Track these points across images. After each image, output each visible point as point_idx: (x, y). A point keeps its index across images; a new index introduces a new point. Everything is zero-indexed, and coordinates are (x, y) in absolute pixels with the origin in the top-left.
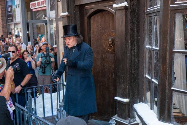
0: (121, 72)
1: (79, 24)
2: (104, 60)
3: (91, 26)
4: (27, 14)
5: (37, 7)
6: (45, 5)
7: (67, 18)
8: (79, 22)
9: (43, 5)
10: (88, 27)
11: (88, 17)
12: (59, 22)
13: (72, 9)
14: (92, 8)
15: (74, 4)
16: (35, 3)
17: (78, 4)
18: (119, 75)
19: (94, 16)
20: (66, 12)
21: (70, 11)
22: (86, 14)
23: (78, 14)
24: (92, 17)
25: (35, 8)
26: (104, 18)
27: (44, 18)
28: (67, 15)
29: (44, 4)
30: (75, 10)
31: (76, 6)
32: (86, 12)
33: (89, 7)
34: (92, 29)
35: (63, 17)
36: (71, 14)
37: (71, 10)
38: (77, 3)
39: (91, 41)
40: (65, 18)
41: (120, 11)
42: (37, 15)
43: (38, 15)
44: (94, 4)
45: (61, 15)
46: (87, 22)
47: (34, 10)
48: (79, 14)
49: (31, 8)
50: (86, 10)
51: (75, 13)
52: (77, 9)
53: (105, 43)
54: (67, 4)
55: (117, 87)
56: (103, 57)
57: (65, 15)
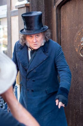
2: (77, 72)
7: (26, 8)
11: (58, 6)
12: (13, 18)
22: (55, 3)
24: (62, 7)
35: (19, 8)
40: (23, 9)
45: (16, 5)
51: (38, 2)
56: (75, 67)
57: (22, 5)
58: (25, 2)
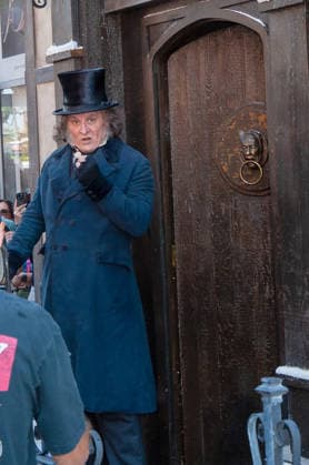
0: (299, 257)
1: (122, 85)
2: (226, 225)
3: (171, 92)
7: (73, 61)
8: (121, 80)
10: (156, 97)
11: (156, 55)
12: (41, 88)
13: (93, 30)
14: (174, 20)
15: (103, 6)
17: (118, 7)
18: (292, 270)
19: (181, 50)
20: (68, 41)
21: (84, 35)
22: (150, 45)
23: (117, 47)
24: (173, 55)
26: (220, 56)
28: (72, 52)
30: (104, 32)
31: (107, 15)
32: (149, 38)
33: (161, 14)
34: (173, 103)
35: (55, 62)
36: (88, 50)
37: (89, 30)
38: (113, 5)
39: (173, 148)
40: (65, 64)
41: (287, 13)
45: (48, 54)
46: (155, 75)
48: (120, 47)
50: (148, 27)
51: (105, 44)
52: (113, 28)
53: (230, 156)
54: (73, 10)
55: (287, 323)
56: (219, 213)
57: (63, 53)
58: (72, 45)
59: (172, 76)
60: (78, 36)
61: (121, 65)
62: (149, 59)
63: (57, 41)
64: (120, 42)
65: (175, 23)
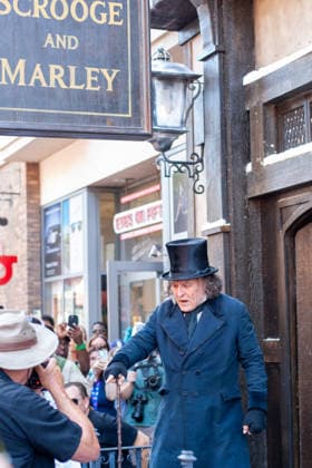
3: (298, 260)
4: (105, 249)
5: (135, 226)
6: (158, 219)
7: (222, 234)
9: (154, 218)
10: (287, 265)
11: (287, 231)
13: (239, 211)
14: (301, 203)
15: (246, 192)
16: (130, 217)
17: (258, 193)
19: (306, 227)
20: (218, 219)
21: (231, 214)
23: (257, 223)
25: (130, 228)
27: (155, 256)
28: (223, 228)
29: (158, 215)
30: (246, 212)
31: (250, 199)
32: (281, 217)
33: (290, 199)
34: (298, 269)
35: (209, 235)
36: (235, 226)
37: (235, 211)
38: (254, 192)
40: (217, 237)
42: (134, 250)
43: (138, 250)
44: (306, 189)
45: (203, 230)
46: (286, 247)
47: (124, 237)
48: (259, 225)
49: (117, 232)
50: (281, 209)
51: (247, 222)
52: (252, 208)
57: (215, 229)
58: (222, 222)
59: (299, 247)
60: (226, 216)
61: (260, 238)
62: (281, 234)
63: (211, 219)
64: (259, 220)
65: (302, 206)
